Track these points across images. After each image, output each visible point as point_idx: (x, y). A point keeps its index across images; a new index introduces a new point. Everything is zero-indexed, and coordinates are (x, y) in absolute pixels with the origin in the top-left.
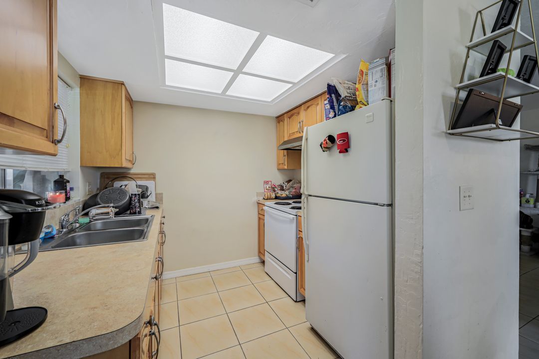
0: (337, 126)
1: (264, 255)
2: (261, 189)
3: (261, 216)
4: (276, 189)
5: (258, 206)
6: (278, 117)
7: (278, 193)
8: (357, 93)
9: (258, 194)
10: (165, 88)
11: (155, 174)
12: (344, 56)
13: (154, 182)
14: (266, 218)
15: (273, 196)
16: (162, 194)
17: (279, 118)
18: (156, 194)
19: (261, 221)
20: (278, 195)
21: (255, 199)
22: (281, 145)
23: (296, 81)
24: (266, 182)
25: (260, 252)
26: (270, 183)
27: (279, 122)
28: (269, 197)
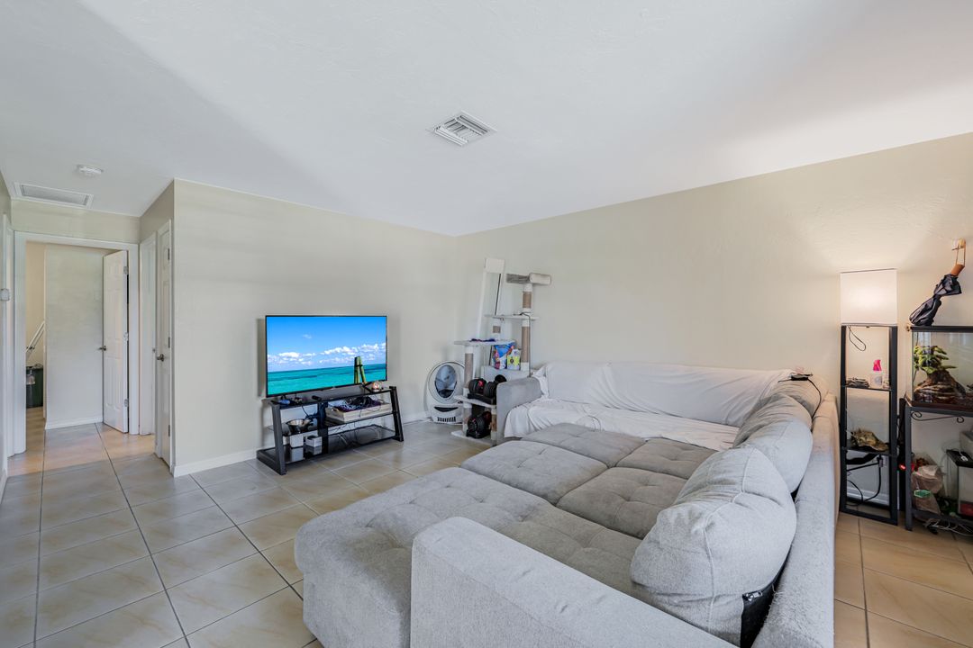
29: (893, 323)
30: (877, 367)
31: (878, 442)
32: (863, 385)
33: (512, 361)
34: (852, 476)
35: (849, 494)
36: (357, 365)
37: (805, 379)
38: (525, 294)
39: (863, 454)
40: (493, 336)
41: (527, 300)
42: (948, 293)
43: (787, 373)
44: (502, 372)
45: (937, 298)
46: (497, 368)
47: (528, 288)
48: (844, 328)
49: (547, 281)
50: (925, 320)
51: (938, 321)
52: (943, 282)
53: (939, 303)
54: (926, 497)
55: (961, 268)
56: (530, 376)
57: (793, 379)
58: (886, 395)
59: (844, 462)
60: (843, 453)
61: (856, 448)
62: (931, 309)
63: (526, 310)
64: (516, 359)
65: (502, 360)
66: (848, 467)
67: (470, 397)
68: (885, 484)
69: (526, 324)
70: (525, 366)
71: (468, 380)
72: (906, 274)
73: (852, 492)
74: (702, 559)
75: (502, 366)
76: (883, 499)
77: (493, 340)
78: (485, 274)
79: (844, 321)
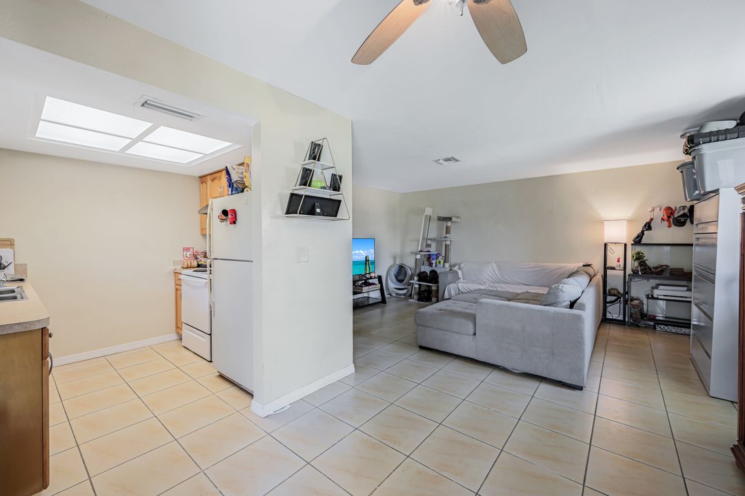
0: (230, 202)
1: (181, 329)
2: (179, 256)
3: (178, 287)
4: (198, 257)
5: (175, 276)
6: (201, 177)
7: (201, 261)
8: (245, 180)
9: (175, 263)
10: (34, 139)
11: (13, 240)
12: (240, 146)
13: (12, 250)
14: (184, 288)
15: (195, 264)
16: (26, 265)
17: (203, 179)
18: (15, 265)
19: (178, 292)
20: (200, 263)
21: (171, 268)
22: (201, 210)
23: (207, 153)
24: (187, 249)
25: (177, 327)
26: (192, 250)
27: (202, 183)
28: (189, 265)
29: (625, 242)
30: (618, 261)
31: (619, 292)
32: (613, 268)
33: (440, 262)
34: (609, 309)
35: (607, 317)
36: (367, 260)
37: (589, 265)
38: (447, 227)
39: (614, 298)
40: (428, 249)
41: (448, 230)
42: (647, 230)
43: (581, 264)
44: (434, 268)
45: (643, 232)
46: (431, 266)
47: (449, 224)
48: (605, 245)
49: (459, 221)
50: (638, 241)
51: (643, 241)
52: (645, 225)
53: (644, 234)
54: (636, 312)
55: (652, 219)
56: (451, 270)
57: (584, 266)
58: (622, 273)
59: (605, 302)
60: (605, 298)
61: (610, 295)
62: (640, 236)
63: (448, 235)
64: (442, 262)
65: (434, 262)
66: (608, 305)
67: (419, 281)
68: (622, 311)
69: (448, 243)
70: (447, 265)
71: (418, 272)
72: (630, 221)
73: (609, 316)
74: (561, 293)
75: (434, 265)
76: (621, 318)
77: (429, 251)
78: (424, 216)
79: (606, 241)
